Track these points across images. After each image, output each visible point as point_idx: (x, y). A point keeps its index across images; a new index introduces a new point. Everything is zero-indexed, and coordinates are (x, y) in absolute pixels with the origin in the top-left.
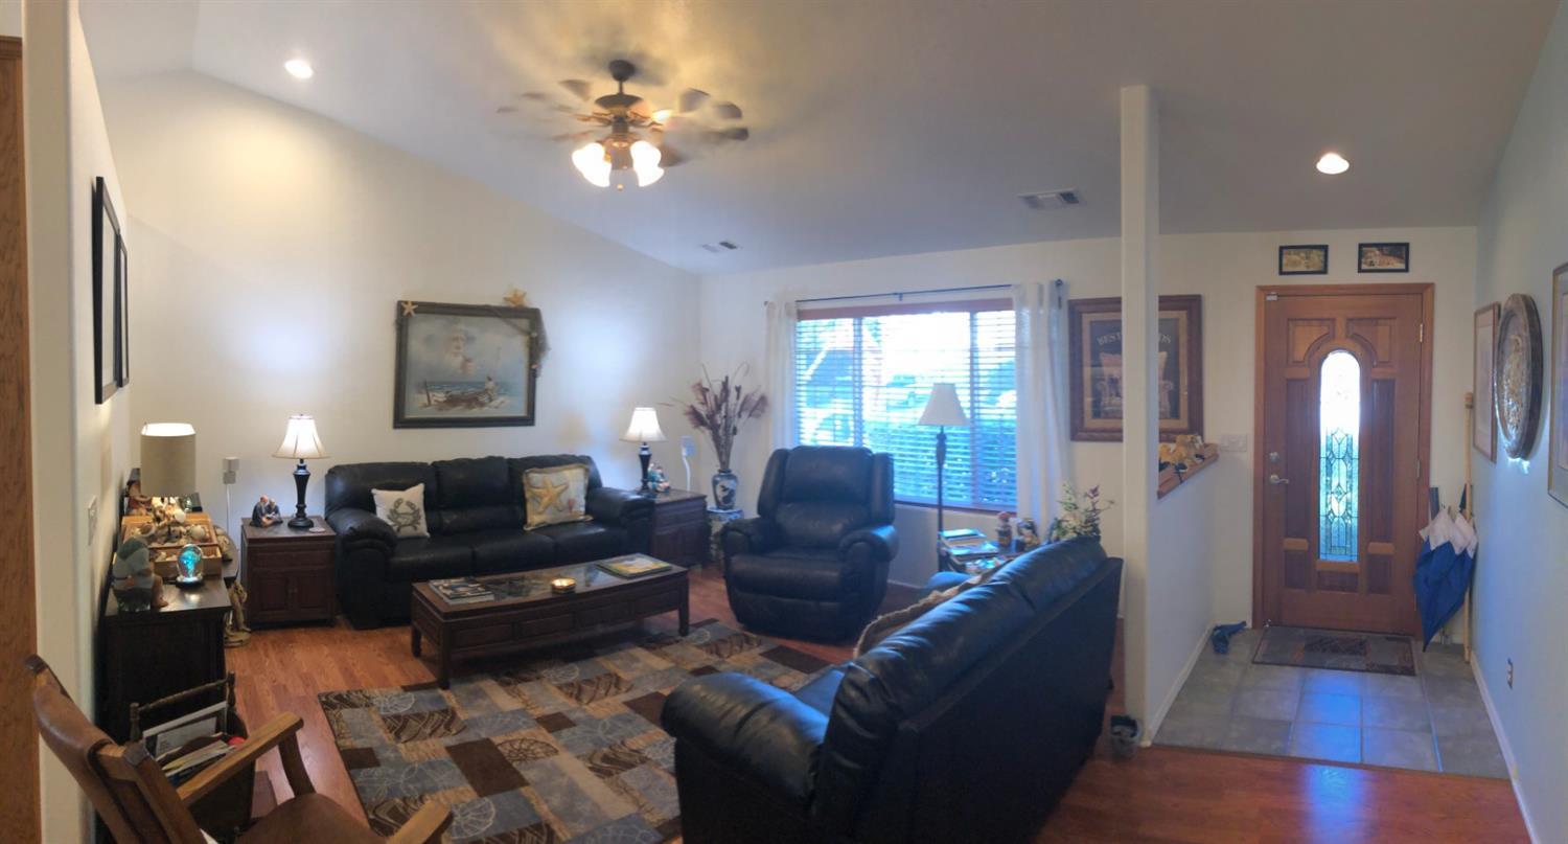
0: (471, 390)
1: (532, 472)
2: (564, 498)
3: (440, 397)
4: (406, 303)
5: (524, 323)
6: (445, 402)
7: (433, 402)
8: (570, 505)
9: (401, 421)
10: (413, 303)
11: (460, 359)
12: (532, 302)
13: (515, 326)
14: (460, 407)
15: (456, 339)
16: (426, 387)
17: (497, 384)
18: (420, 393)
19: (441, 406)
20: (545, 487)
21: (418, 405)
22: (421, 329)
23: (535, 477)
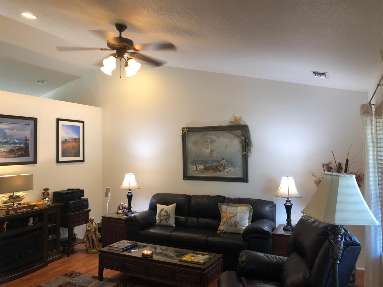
0: (215, 164)
1: (223, 204)
2: (233, 220)
3: (202, 167)
4: (184, 128)
5: (239, 132)
6: (204, 169)
7: (198, 169)
8: (236, 224)
9: (186, 177)
10: (187, 128)
11: (209, 150)
13: (233, 134)
14: (210, 172)
16: (195, 163)
18: (193, 165)
19: (202, 171)
20: (226, 212)
21: (193, 170)
22: (192, 138)
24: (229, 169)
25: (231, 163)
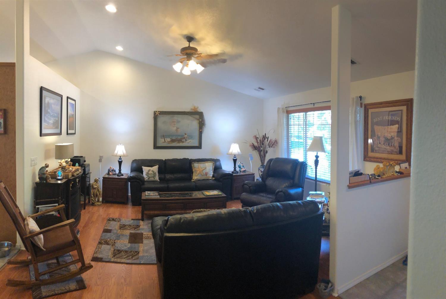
0: (179, 137)
1: (195, 163)
2: (204, 172)
3: (169, 140)
4: (156, 111)
5: (197, 117)
6: (170, 141)
7: (166, 141)
8: (206, 174)
9: (156, 147)
10: (159, 112)
11: (175, 128)
12: (201, 109)
13: (194, 117)
14: (176, 143)
15: (174, 122)
16: (164, 137)
17: (188, 136)
18: (162, 138)
19: (169, 142)
20: (198, 168)
21: (161, 142)
22: (162, 119)
23: (196, 165)
24: (189, 140)
25: (191, 137)
